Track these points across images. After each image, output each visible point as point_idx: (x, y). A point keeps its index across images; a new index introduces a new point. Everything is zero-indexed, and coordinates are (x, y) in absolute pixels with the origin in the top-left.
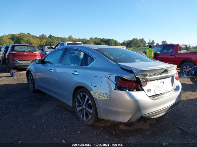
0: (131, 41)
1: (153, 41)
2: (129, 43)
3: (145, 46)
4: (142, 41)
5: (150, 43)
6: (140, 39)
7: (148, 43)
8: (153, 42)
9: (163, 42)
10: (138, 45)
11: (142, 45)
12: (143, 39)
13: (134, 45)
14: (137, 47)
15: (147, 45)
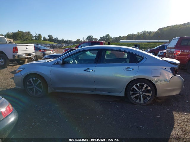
0: (16, 33)
1: (40, 34)
2: (14, 36)
3: (32, 40)
4: (28, 33)
5: (37, 37)
6: (26, 32)
7: (35, 37)
8: (40, 36)
9: (49, 36)
10: (25, 38)
11: (29, 38)
12: (29, 32)
13: (20, 38)
14: (24, 40)
15: (34, 38)
